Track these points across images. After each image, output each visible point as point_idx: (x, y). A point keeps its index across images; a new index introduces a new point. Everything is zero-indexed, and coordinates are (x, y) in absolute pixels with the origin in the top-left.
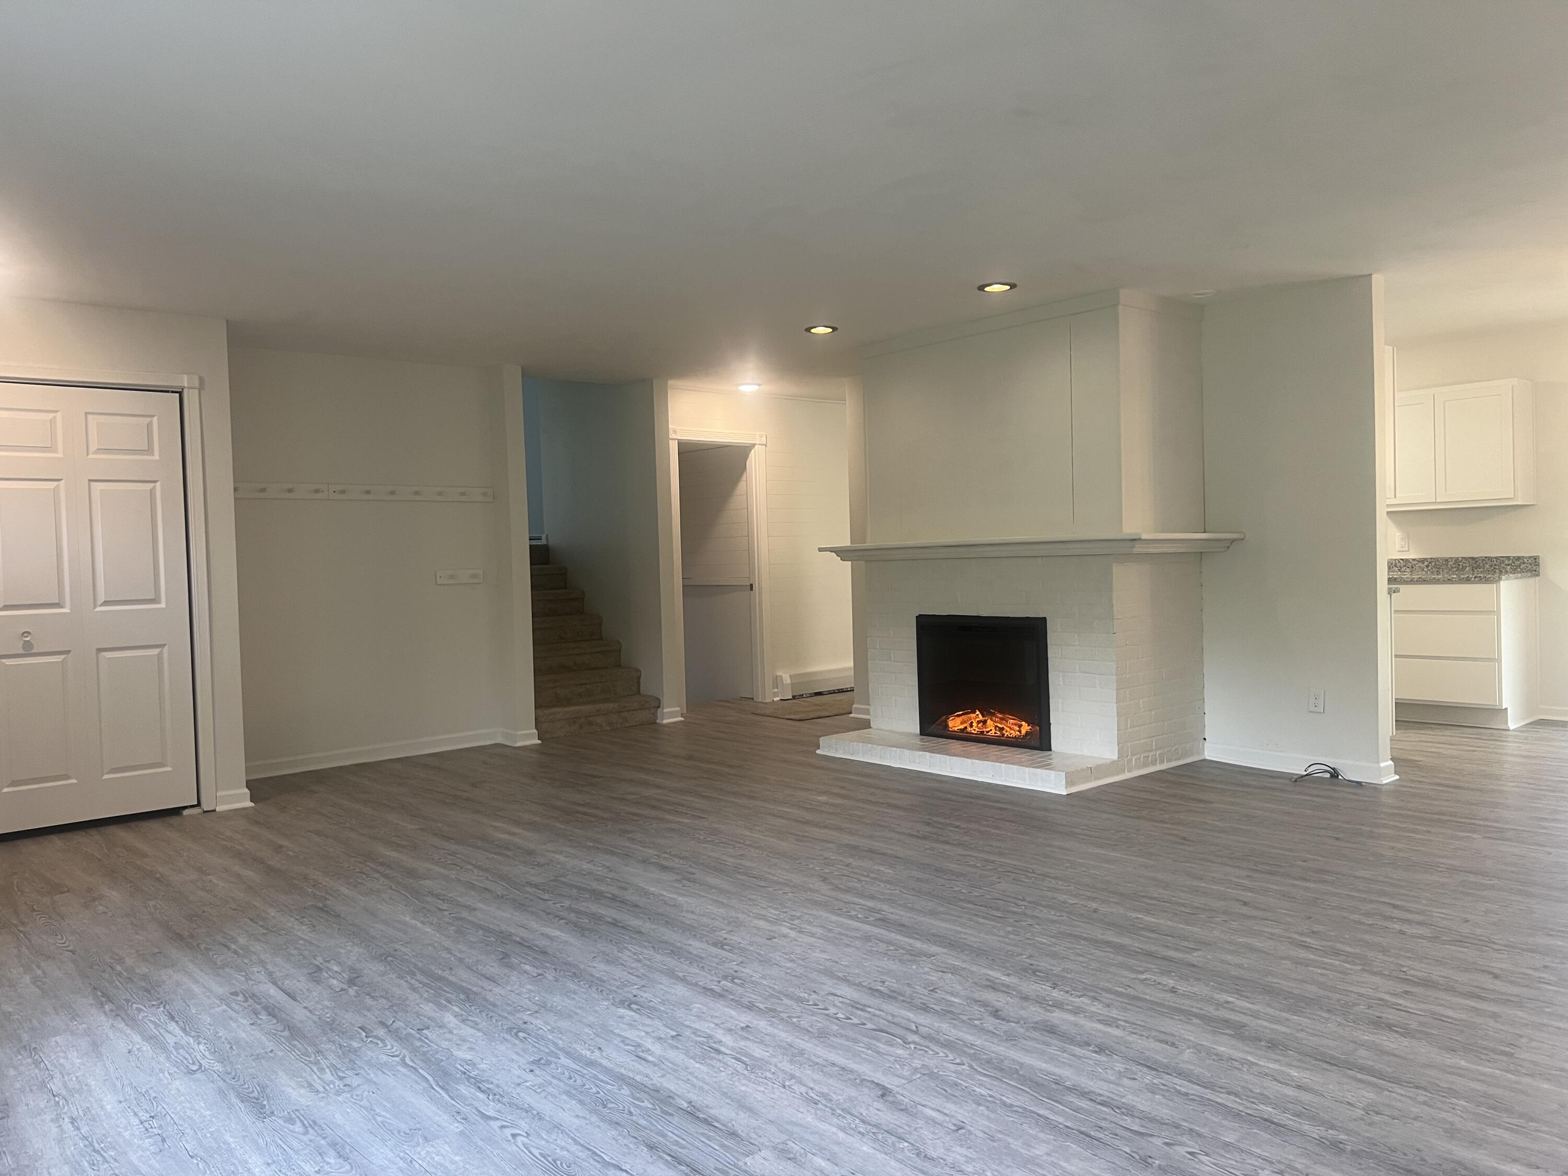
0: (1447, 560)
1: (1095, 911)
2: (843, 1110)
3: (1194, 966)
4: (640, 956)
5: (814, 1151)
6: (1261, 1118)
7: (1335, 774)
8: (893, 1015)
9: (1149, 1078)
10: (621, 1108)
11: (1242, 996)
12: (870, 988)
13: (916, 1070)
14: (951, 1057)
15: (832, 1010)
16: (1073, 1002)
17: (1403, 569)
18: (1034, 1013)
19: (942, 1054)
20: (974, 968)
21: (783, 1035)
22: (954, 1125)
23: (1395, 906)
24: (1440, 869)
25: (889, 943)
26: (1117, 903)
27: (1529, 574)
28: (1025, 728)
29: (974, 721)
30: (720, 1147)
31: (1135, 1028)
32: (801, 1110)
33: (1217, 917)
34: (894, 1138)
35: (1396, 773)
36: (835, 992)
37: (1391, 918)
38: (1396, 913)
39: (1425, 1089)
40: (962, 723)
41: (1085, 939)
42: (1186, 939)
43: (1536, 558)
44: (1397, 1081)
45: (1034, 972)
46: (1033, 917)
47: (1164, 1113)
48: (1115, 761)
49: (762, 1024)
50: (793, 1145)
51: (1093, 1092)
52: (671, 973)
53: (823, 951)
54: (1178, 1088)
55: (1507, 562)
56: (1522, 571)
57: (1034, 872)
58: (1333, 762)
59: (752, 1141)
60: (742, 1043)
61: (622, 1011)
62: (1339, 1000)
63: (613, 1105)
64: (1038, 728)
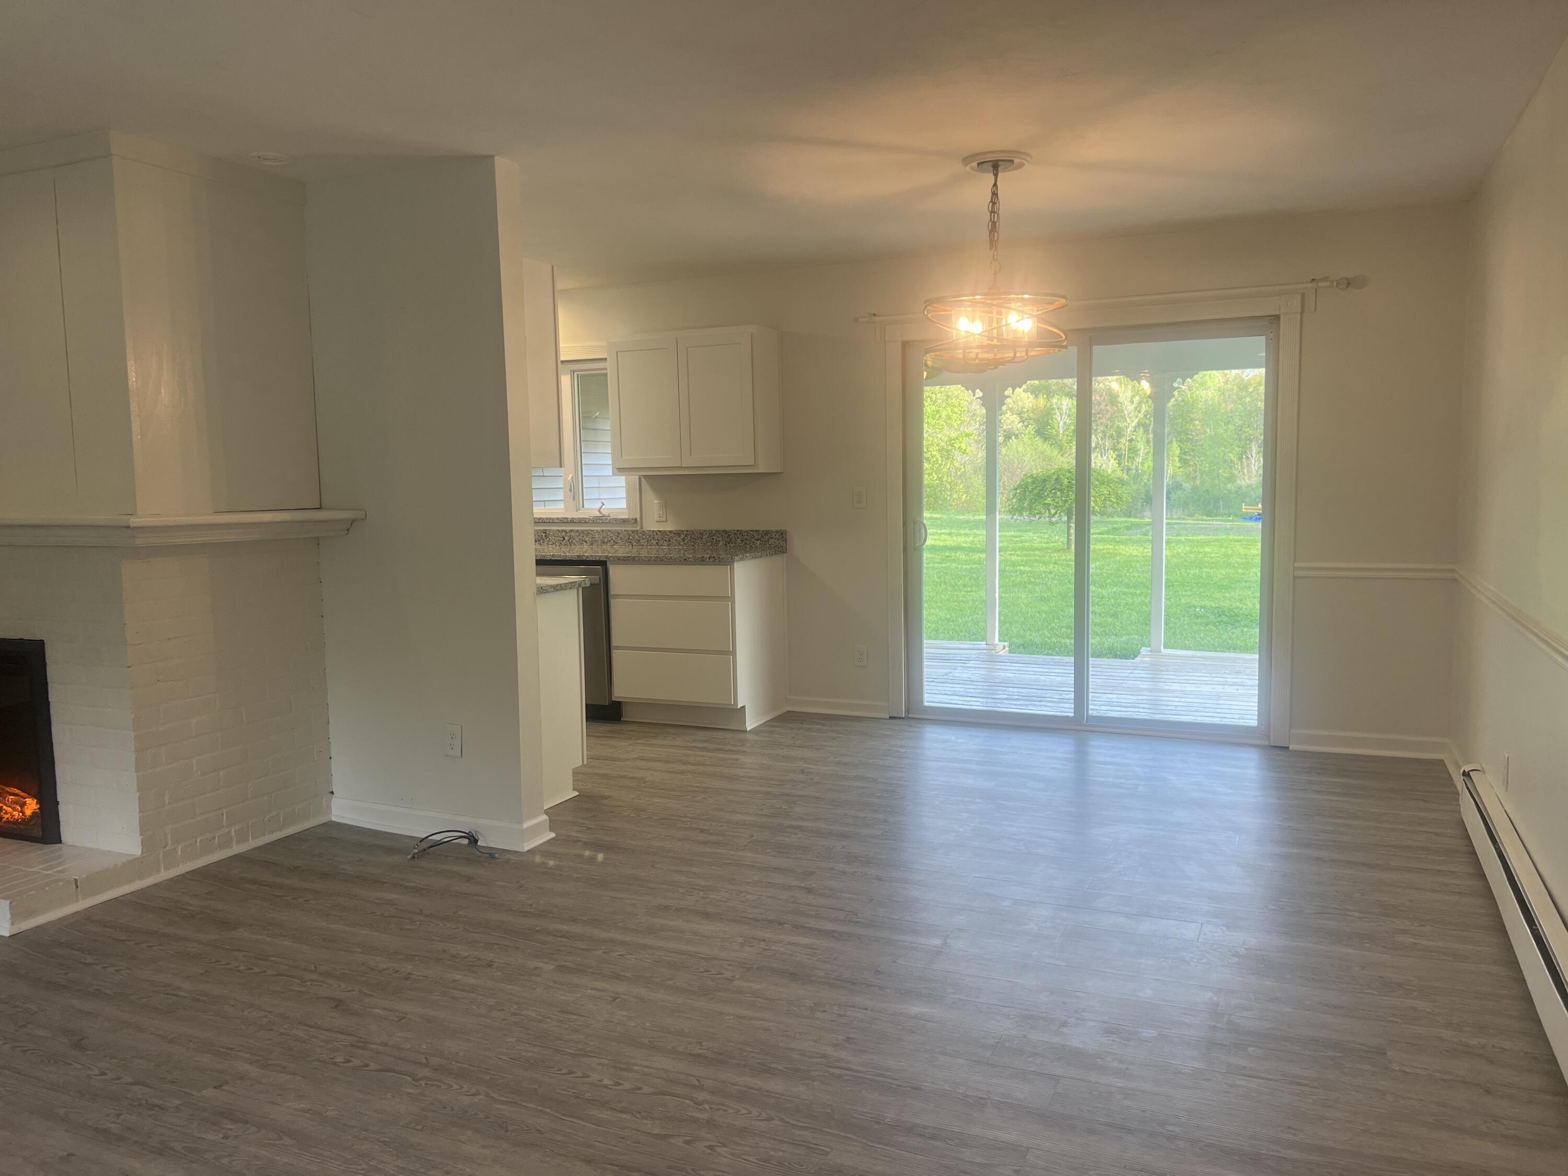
7: (473, 839)
17: (660, 543)
27: (773, 553)
28: (31, 806)
43: (782, 533)
48: (137, 858)
55: (756, 537)
56: (767, 549)
64: (45, 807)
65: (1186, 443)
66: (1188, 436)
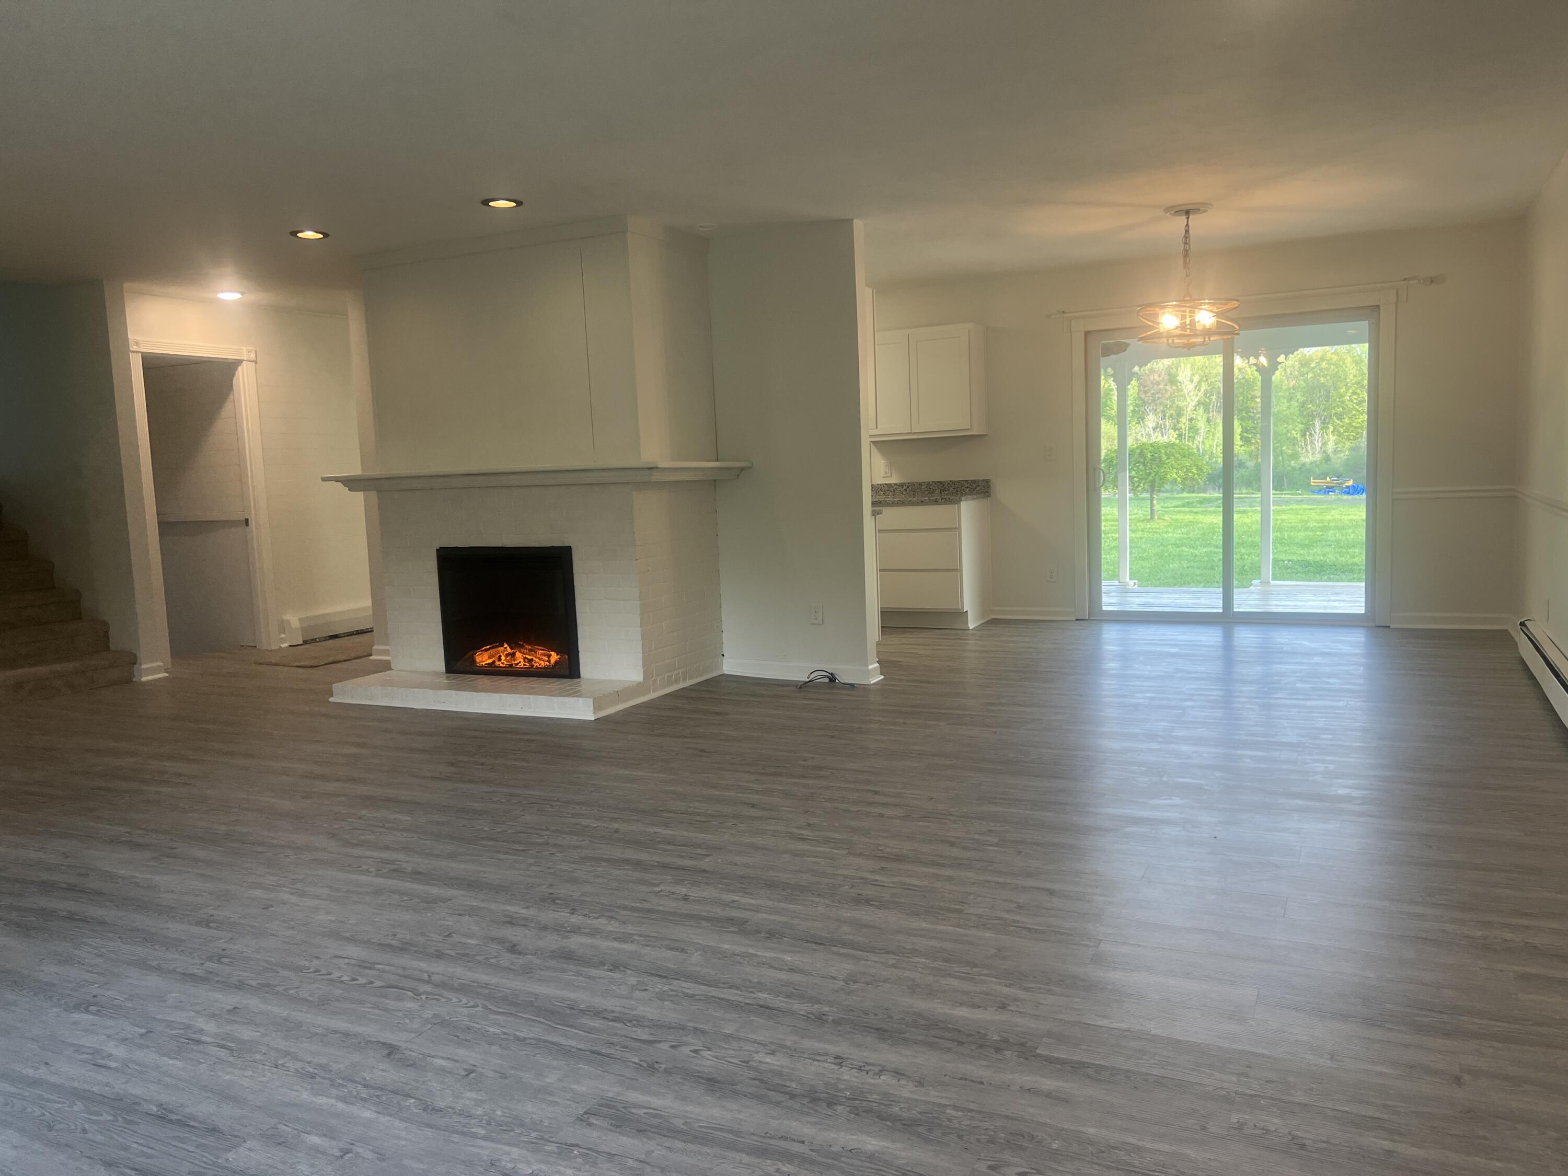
0: (920, 484)
1: (617, 831)
2: (343, 1079)
3: (705, 871)
4: (103, 950)
5: (308, 1129)
6: (757, 1005)
7: (832, 679)
8: (404, 968)
9: (660, 986)
10: (73, 1127)
11: (746, 893)
12: (380, 944)
13: (427, 1021)
14: (464, 1001)
15: (336, 974)
16: (591, 924)
17: (887, 493)
18: (552, 941)
19: (455, 1000)
20: (493, 906)
21: (276, 1010)
22: (465, 1070)
23: (876, 793)
24: (913, 755)
25: (401, 893)
26: (637, 821)
27: (982, 495)
28: (554, 657)
29: (502, 655)
30: (197, 1147)
31: (649, 941)
32: (295, 1088)
33: (727, 822)
34: (399, 1097)
35: (881, 674)
36: (340, 954)
37: (872, 804)
38: (877, 798)
39: (894, 954)
40: (490, 658)
41: (607, 860)
42: (699, 846)
43: (987, 482)
44: (873, 950)
45: (553, 901)
46: (555, 845)
47: (672, 1017)
48: (641, 683)
49: (253, 1002)
50: (284, 1127)
51: (606, 1010)
52: (143, 965)
53: (329, 913)
54: (686, 991)
55: (966, 485)
56: (978, 493)
57: (558, 801)
58: (831, 668)
59: (236, 1133)
60: (229, 1028)
61: (77, 1016)
62: (828, 884)
63: (63, 1126)
64: (567, 657)
65: (1247, 421)
66: (1250, 414)
